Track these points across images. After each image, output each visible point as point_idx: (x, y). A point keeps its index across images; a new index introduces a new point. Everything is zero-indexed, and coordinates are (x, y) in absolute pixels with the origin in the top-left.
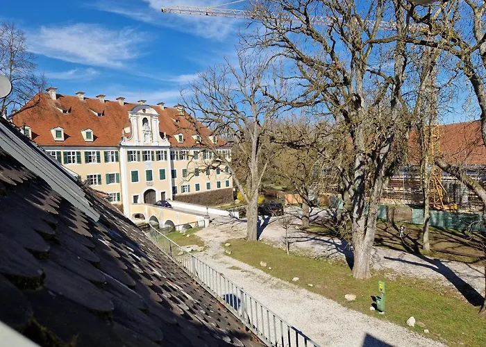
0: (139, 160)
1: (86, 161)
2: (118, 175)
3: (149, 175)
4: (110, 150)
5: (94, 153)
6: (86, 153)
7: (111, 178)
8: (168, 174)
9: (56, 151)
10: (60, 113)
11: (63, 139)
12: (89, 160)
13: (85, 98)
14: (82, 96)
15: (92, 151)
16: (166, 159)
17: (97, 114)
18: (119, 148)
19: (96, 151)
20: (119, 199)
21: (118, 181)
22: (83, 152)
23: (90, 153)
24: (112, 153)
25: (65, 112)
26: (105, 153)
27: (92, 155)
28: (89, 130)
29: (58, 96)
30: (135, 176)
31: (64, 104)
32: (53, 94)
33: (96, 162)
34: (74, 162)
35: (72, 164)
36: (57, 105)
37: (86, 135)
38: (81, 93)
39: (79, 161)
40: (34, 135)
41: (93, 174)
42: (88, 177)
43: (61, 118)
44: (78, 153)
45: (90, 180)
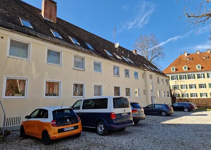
1: (198, 78)
4: (210, 72)
9: (184, 74)
10: (188, 60)
11: (187, 70)
13: (200, 53)
14: (199, 52)
15: (200, 73)
17: (205, 58)
19: (202, 73)
22: (196, 74)
25: (190, 60)
26: (207, 74)
27: (201, 75)
28: (199, 65)
29: (188, 55)
31: (190, 57)
32: (186, 54)
33: (203, 78)
34: (192, 78)
35: (191, 79)
36: (187, 58)
37: (198, 67)
38: (198, 51)
39: (194, 78)
40: (176, 70)
41: (202, 84)
42: (199, 85)
43: (188, 62)
44: (194, 75)
45: (201, 86)
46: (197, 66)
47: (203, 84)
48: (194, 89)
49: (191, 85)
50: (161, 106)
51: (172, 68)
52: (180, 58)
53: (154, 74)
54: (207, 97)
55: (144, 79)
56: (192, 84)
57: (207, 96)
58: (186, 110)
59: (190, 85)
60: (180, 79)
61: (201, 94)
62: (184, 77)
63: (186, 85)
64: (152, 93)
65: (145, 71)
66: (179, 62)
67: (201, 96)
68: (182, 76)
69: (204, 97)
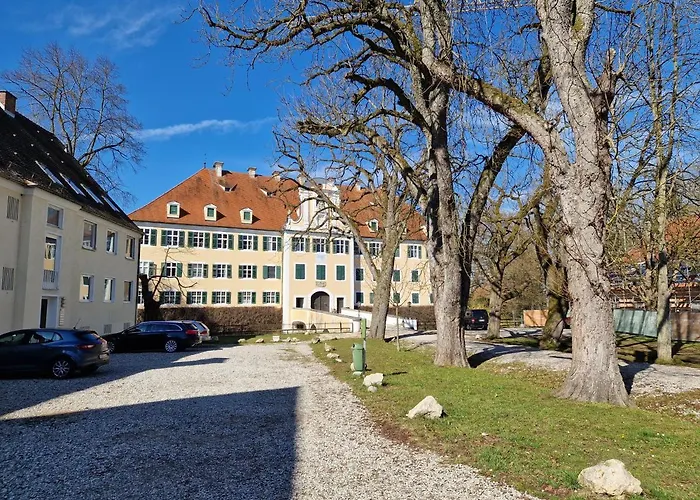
0: (307, 250)
1: (240, 248)
2: (279, 268)
3: (321, 272)
4: (271, 236)
5: (250, 238)
6: (240, 237)
7: (270, 272)
8: (350, 274)
9: (204, 232)
10: (222, 190)
11: (214, 218)
12: (243, 245)
13: (256, 176)
14: (254, 173)
15: (248, 235)
16: (347, 251)
17: (266, 193)
18: (282, 233)
19: (252, 235)
20: (278, 301)
21: (279, 277)
22: (236, 236)
23: (245, 237)
24: (274, 239)
25: (227, 189)
26: (265, 239)
27: (248, 240)
28: (248, 210)
29: (224, 173)
30: (300, 272)
31: (229, 181)
32: (219, 171)
33: (252, 249)
34: (225, 247)
35: (222, 249)
36: (221, 182)
37: (244, 215)
38: (252, 169)
39: (231, 247)
40: (183, 213)
41: (247, 264)
42: (240, 267)
43: (221, 196)
44: (231, 237)
45: (243, 272)
46: (242, 213)
47: (250, 267)
48: (226, 278)
49: (219, 266)
50: (58, 337)
51: (168, 206)
52: (200, 179)
53: (70, 209)
54: (254, 305)
55: (16, 224)
56: (222, 264)
57: (254, 301)
58: (170, 346)
59: (214, 266)
60: (190, 244)
61: (240, 294)
62: (201, 240)
63: (206, 266)
64: (50, 285)
65: (29, 190)
66: (197, 189)
67: (240, 301)
68: (198, 237)
69: (248, 304)
